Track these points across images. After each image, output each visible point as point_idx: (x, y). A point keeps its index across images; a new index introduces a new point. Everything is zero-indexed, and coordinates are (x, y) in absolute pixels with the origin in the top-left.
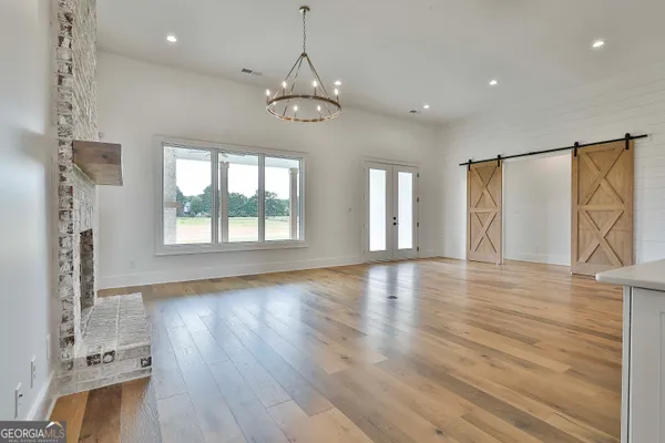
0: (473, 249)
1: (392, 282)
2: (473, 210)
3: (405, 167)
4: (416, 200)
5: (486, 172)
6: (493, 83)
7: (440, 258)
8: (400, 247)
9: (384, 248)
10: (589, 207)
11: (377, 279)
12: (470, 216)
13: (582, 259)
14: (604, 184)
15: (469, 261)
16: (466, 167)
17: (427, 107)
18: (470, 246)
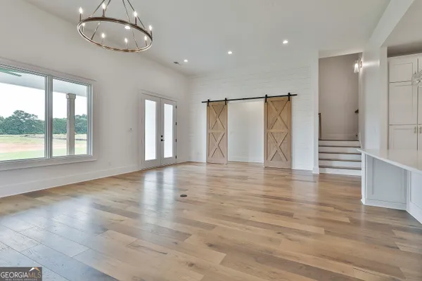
0: (211, 155)
1: (160, 182)
2: (211, 131)
3: (169, 101)
4: (175, 124)
5: (218, 108)
6: (230, 53)
7: (189, 163)
8: (165, 157)
9: (154, 158)
10: (272, 131)
11: (150, 180)
12: (208, 135)
13: (269, 159)
14: (279, 118)
15: (208, 163)
16: (206, 104)
17: (186, 61)
18: (208, 155)
